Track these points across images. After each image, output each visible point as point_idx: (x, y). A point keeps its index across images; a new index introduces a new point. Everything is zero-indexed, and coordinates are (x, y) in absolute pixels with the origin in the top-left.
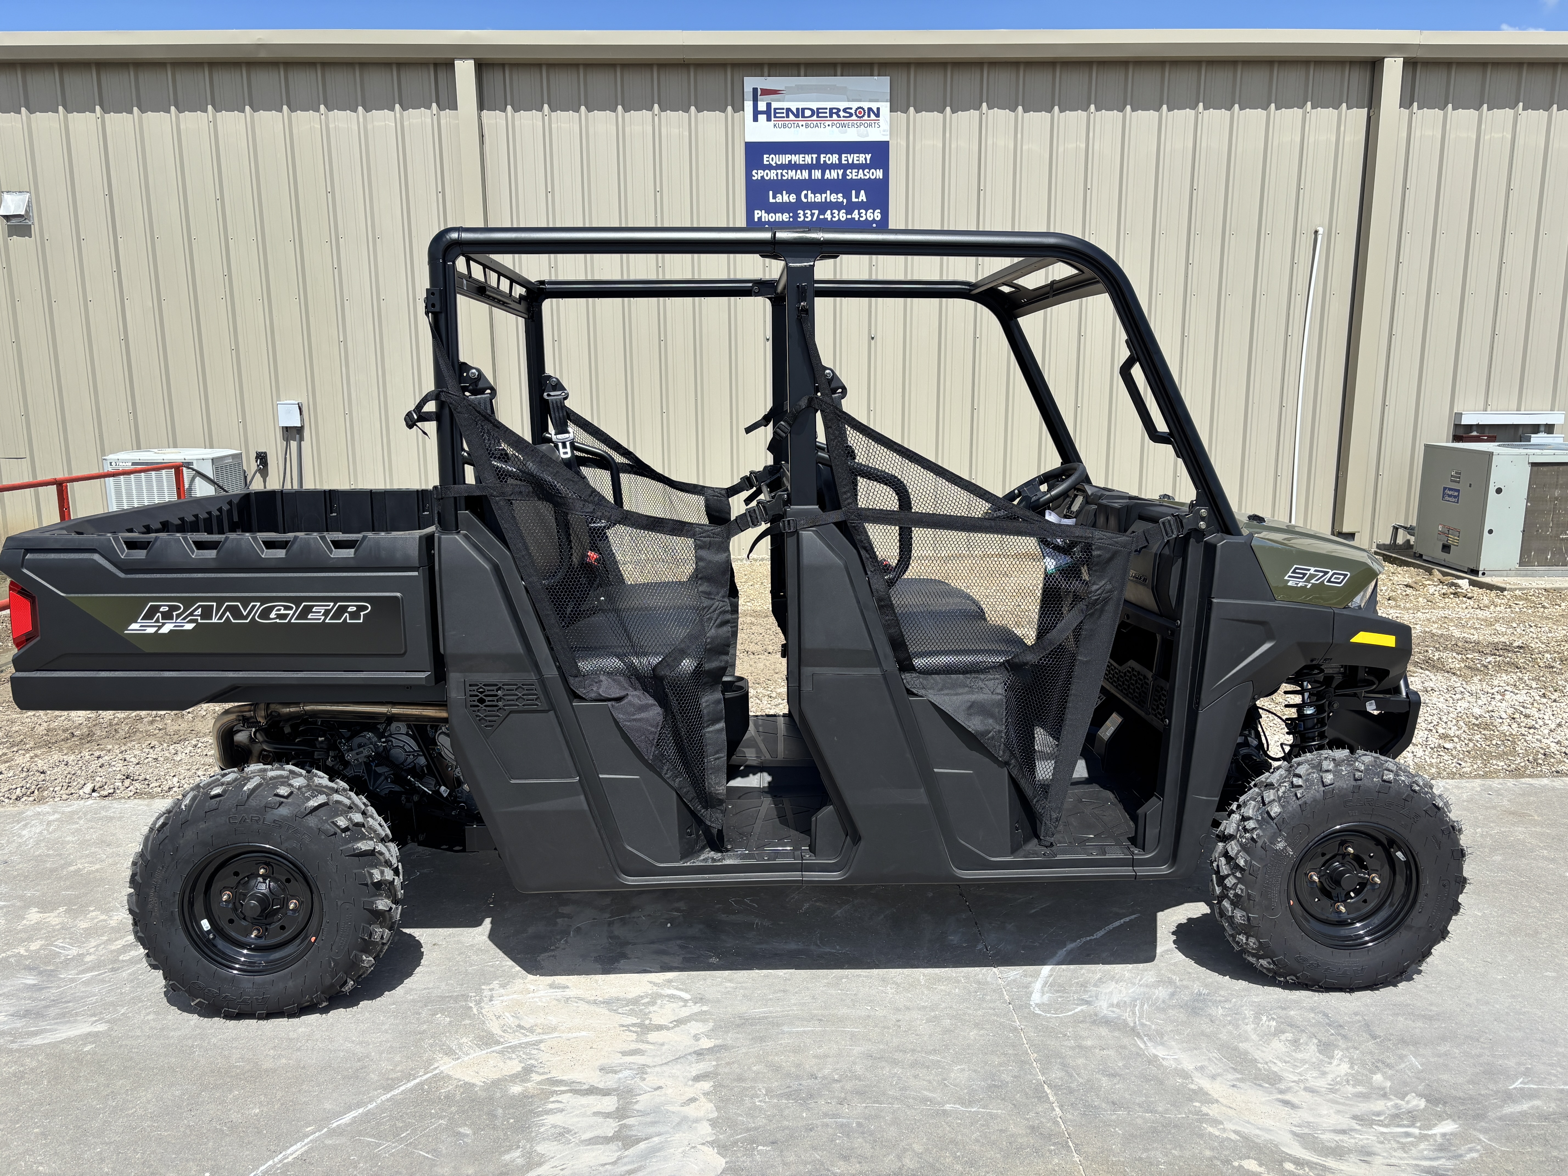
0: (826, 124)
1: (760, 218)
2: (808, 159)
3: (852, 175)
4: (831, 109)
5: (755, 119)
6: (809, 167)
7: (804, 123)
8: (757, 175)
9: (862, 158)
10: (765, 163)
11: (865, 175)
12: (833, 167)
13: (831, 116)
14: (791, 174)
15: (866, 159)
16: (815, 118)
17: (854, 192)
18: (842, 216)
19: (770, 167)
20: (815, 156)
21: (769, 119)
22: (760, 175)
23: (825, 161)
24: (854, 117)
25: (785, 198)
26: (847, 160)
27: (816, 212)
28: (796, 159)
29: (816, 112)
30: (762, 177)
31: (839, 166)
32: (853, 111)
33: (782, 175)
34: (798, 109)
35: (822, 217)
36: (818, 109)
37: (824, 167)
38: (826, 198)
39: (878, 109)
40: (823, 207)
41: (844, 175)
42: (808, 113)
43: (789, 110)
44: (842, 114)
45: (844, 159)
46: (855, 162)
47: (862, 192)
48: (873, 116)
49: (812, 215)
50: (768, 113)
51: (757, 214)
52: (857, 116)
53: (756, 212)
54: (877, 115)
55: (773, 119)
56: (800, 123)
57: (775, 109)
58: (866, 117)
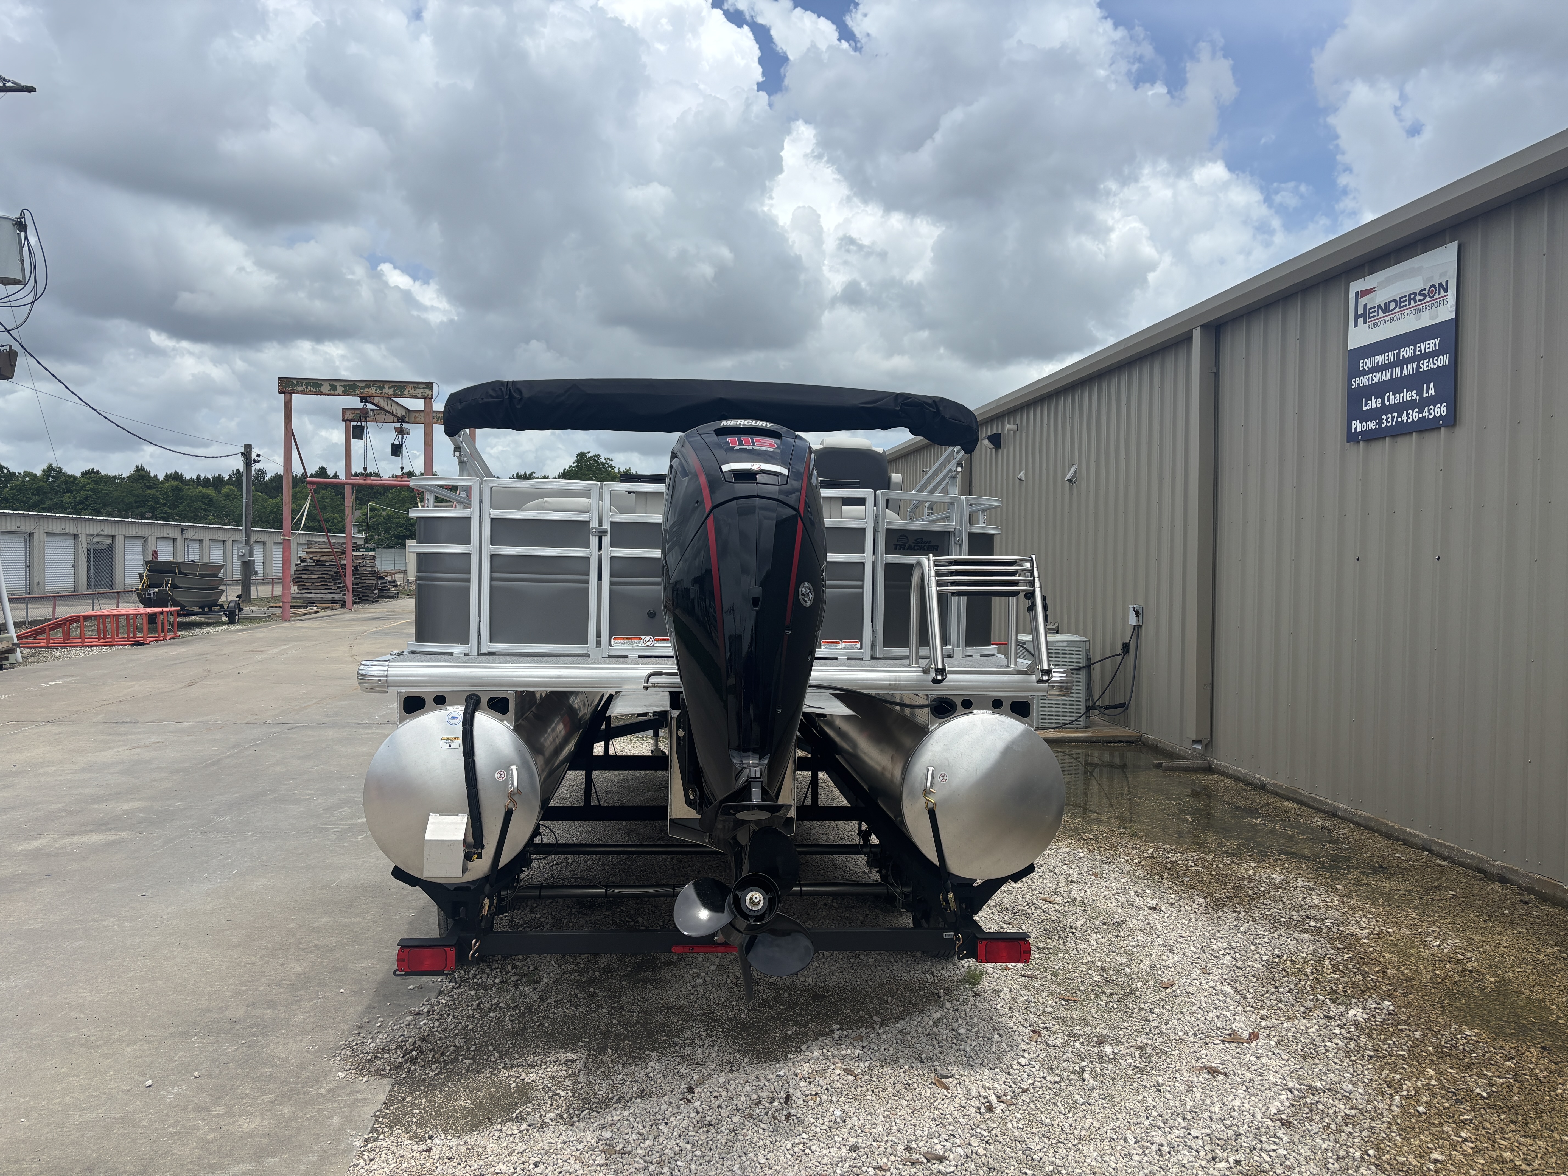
0: (1406, 314)
1: (1356, 429)
2: (1390, 357)
3: (1426, 365)
4: (1410, 295)
5: (1356, 325)
6: (1390, 366)
7: (1389, 318)
8: (1357, 382)
9: (1432, 344)
10: (1361, 369)
11: (1434, 364)
12: (1409, 360)
13: (1410, 304)
14: (1380, 377)
15: (1435, 345)
16: (1397, 310)
17: (1425, 385)
18: (1415, 415)
19: (1364, 373)
20: (1396, 352)
21: (1365, 322)
22: (1357, 383)
23: (1403, 355)
24: (1428, 299)
25: (1374, 403)
26: (1420, 351)
27: (1395, 414)
28: (1382, 359)
29: (1398, 303)
30: (1358, 384)
31: (1416, 359)
32: (1426, 292)
33: (1372, 380)
34: (1385, 303)
35: (1399, 420)
36: (1400, 298)
37: (1401, 362)
38: (1403, 397)
39: (1447, 282)
40: (1400, 408)
41: (1418, 367)
42: (1393, 305)
43: (1379, 307)
44: (1418, 298)
45: (1418, 349)
46: (1427, 351)
47: (1432, 384)
48: (1442, 293)
49: (1393, 418)
50: (1364, 315)
51: (1355, 424)
52: (1430, 297)
53: (1354, 422)
54: (1446, 290)
55: (1368, 320)
56: (1387, 318)
57: (1370, 309)
58: (1437, 296)
